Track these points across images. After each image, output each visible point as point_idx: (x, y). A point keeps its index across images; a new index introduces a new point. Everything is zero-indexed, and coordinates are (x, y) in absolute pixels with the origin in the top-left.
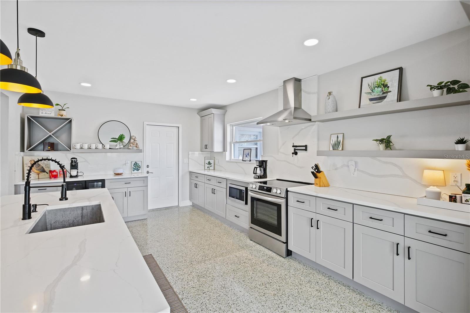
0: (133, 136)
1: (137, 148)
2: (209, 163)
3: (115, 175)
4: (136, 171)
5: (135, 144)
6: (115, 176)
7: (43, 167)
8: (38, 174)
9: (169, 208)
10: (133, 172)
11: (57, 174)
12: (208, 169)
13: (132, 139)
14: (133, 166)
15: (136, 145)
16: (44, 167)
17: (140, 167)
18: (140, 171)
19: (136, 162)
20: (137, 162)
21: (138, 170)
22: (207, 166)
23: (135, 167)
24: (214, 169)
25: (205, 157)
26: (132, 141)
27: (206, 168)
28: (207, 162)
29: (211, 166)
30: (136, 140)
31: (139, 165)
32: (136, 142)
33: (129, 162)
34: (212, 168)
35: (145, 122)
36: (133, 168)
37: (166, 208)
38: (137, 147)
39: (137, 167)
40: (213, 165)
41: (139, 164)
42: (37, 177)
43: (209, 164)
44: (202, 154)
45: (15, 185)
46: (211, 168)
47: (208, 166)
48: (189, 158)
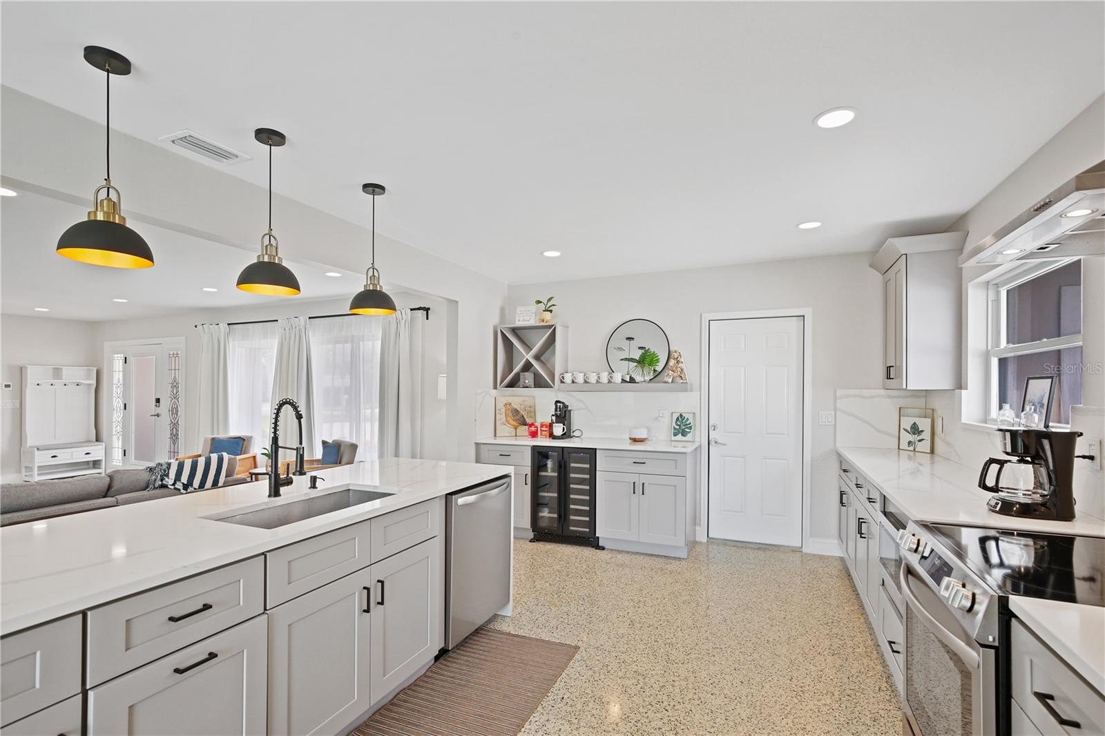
0: (676, 352)
1: (682, 381)
2: (915, 430)
3: (630, 441)
4: (679, 437)
5: (679, 369)
6: (630, 444)
7: (523, 416)
8: (516, 429)
9: (771, 548)
10: (674, 438)
11: (537, 430)
12: (911, 448)
13: (672, 360)
14: (674, 424)
15: (679, 373)
16: (525, 417)
17: (690, 428)
18: (689, 437)
19: (681, 415)
20: (684, 415)
21: (684, 434)
22: (906, 437)
23: (679, 426)
24: (932, 452)
25: (900, 408)
26: (672, 362)
27: (904, 445)
28: (907, 423)
29: (920, 441)
30: (682, 360)
31: (688, 422)
32: (680, 365)
33: (667, 415)
34: (925, 446)
35: (703, 315)
36: (674, 428)
37: (761, 546)
38: (682, 379)
39: (682, 427)
40: (926, 435)
41: (688, 419)
42: (514, 434)
43: (914, 434)
44: (889, 397)
45: (476, 443)
46: (919, 447)
47: (911, 438)
48: (835, 409)
